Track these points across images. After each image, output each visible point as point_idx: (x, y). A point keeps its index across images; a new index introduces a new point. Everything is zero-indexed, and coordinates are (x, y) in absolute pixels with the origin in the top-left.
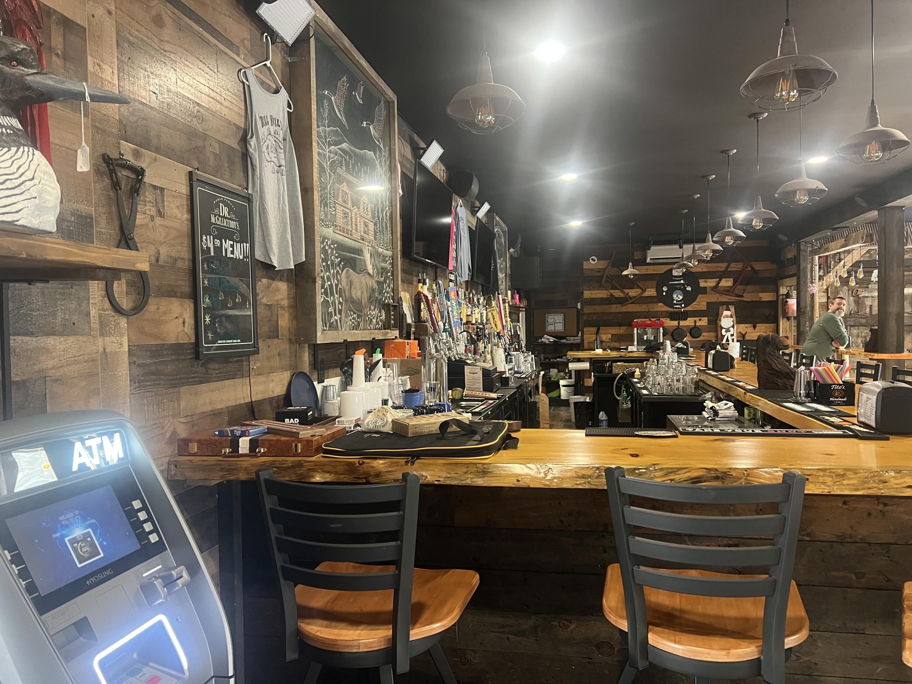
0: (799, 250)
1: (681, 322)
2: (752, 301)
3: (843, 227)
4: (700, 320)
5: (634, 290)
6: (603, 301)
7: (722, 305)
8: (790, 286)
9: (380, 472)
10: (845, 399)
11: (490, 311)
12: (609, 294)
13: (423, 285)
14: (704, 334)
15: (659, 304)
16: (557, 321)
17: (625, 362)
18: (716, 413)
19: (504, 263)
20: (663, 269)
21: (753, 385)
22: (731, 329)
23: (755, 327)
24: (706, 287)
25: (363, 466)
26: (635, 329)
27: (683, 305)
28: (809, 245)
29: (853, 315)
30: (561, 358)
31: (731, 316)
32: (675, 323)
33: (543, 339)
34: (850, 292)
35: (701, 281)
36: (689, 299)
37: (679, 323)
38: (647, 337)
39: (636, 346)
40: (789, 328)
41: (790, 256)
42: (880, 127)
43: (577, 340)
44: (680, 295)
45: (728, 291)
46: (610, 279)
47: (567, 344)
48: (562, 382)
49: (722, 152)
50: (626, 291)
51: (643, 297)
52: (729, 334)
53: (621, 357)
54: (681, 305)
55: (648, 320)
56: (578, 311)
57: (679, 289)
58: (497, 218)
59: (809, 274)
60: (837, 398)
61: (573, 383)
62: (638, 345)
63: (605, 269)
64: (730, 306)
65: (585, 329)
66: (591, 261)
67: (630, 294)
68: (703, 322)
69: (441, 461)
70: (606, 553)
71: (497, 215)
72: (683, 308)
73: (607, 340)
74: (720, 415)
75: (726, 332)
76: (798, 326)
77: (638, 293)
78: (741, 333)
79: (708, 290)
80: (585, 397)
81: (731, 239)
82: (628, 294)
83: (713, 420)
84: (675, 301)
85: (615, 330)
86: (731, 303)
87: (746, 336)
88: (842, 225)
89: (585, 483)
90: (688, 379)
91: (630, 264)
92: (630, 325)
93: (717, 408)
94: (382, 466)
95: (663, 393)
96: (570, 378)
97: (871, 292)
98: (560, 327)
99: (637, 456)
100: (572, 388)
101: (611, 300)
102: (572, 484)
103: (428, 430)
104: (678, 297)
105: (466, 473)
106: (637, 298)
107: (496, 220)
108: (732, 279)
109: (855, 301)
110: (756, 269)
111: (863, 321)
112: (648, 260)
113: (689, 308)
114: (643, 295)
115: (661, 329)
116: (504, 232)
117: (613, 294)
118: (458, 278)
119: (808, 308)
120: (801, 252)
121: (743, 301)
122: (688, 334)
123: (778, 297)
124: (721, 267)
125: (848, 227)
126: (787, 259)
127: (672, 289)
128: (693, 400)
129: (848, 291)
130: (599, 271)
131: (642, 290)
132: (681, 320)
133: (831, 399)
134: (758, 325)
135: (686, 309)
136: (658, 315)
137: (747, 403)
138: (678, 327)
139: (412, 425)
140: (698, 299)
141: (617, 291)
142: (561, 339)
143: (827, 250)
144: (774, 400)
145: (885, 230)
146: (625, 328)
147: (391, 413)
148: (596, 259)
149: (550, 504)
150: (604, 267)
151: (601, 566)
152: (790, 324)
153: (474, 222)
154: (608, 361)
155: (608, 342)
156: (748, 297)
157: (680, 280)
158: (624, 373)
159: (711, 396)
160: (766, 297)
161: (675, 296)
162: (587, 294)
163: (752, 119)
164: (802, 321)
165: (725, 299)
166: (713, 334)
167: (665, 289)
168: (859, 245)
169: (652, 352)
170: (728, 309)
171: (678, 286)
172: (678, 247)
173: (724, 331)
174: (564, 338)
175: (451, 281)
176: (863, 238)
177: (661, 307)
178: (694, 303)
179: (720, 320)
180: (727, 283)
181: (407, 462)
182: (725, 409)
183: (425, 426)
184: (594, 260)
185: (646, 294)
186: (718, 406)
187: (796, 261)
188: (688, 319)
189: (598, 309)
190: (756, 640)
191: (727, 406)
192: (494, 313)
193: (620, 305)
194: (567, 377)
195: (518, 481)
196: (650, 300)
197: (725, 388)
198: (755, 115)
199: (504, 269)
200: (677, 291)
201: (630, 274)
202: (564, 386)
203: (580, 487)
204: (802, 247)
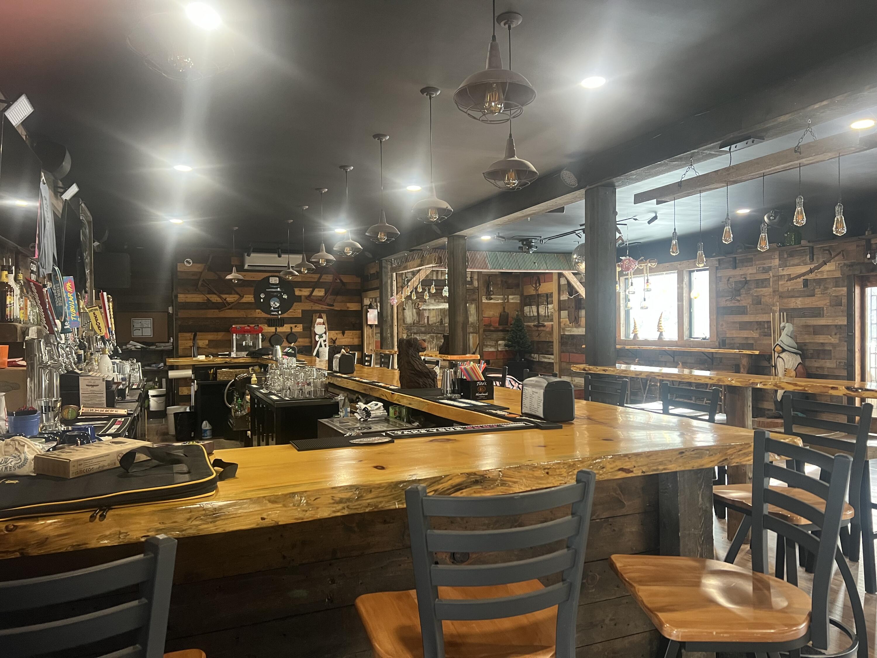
0: (381, 267)
1: (278, 328)
2: (341, 310)
3: (418, 250)
4: (296, 326)
5: (231, 296)
6: (199, 306)
7: (316, 313)
8: (372, 298)
9: (47, 538)
10: (487, 394)
11: (91, 311)
12: (206, 298)
13: (9, 273)
14: (299, 340)
15: (257, 310)
16: (145, 326)
17: (230, 369)
18: (367, 413)
19: (89, 258)
20: (260, 276)
21: (396, 384)
22: (324, 335)
23: (343, 334)
24: (301, 296)
25: (14, 533)
26: (234, 335)
27: (280, 312)
28: (389, 263)
29: (416, 324)
30: (150, 366)
31: (324, 324)
32: (273, 329)
33: (128, 346)
34: (413, 305)
35: (296, 290)
36: (285, 306)
37: (276, 329)
38: (246, 343)
39: (235, 352)
40: (372, 334)
41: (372, 271)
42: (516, 158)
43: (168, 346)
44: (277, 302)
45: (320, 300)
46: (206, 283)
47: (158, 351)
48: (151, 393)
49: (341, 167)
50: (224, 296)
51: (240, 303)
52: (322, 340)
53: (226, 363)
54: (278, 312)
55: (246, 325)
56: (170, 316)
57: (276, 296)
58: (83, 205)
59: (389, 288)
60: (481, 393)
61: (165, 393)
62: (237, 351)
63: (201, 273)
64: (322, 314)
65: (180, 335)
66: (185, 263)
67: (228, 299)
68: (299, 328)
69: (148, 508)
70: (334, 583)
71: (82, 200)
72: (280, 314)
73: (204, 346)
74: (372, 416)
75: (320, 338)
76: (381, 333)
77: (236, 299)
78: (332, 339)
79: (303, 297)
80: (186, 407)
81: (350, 250)
82: (225, 300)
83: (365, 421)
84: (272, 308)
85: (212, 336)
86: (324, 312)
87: (336, 341)
88: (418, 247)
89: (344, 508)
90: (319, 381)
91: (234, 268)
92: (229, 331)
93: (369, 409)
94: (50, 528)
95: (293, 398)
96: (160, 387)
97: (428, 305)
98: (148, 332)
99: (383, 468)
100: (163, 398)
101: (208, 305)
102: (329, 512)
103: (97, 466)
104: (275, 304)
105: (189, 519)
106: (235, 303)
107: (82, 207)
108: (324, 290)
109: (417, 313)
110: (345, 281)
111: (423, 329)
112: (246, 267)
113: (285, 315)
114: (241, 301)
115: (260, 334)
116: (89, 222)
117: (210, 299)
118: (41, 270)
119: (389, 318)
120: (383, 269)
121: (333, 310)
122: (285, 340)
123: (362, 308)
124: (314, 278)
125: (422, 250)
126: (371, 274)
127: (269, 297)
128: (328, 402)
129: (412, 304)
130: (194, 274)
131: (241, 296)
132: (278, 326)
133: (477, 394)
134: (346, 332)
135: (282, 316)
136: (256, 321)
137: (395, 402)
138: (275, 334)
139: (74, 461)
140: (293, 307)
141: (215, 296)
142: (149, 346)
143: (405, 268)
144: (431, 398)
145: (453, 254)
146: (223, 333)
147: (29, 447)
148: (191, 261)
149: (270, 538)
150: (200, 270)
151: (328, 599)
152: (373, 331)
153: (60, 207)
154: (213, 368)
155: (205, 348)
156: (337, 307)
157: (277, 288)
158: (235, 380)
159: (343, 398)
160: (353, 307)
161: (272, 303)
162: (182, 298)
163: (376, 139)
164: (384, 328)
165: (318, 307)
166: (307, 340)
167: (262, 296)
168: (431, 265)
169: (258, 358)
170: (321, 317)
171: (275, 294)
172: (277, 255)
173: (317, 337)
174: (153, 344)
175: (32, 272)
176: (435, 260)
177: (259, 314)
178: (290, 310)
179: (314, 327)
180: (319, 293)
181: (92, 518)
182: (377, 409)
183: (94, 461)
184: (188, 262)
185: (244, 300)
186: (370, 407)
187: (378, 276)
188: (285, 325)
189: (194, 313)
190: (548, 649)
191: (377, 407)
192: (96, 313)
193: (217, 310)
194: (156, 387)
195: (263, 519)
196: (248, 306)
197: (365, 390)
198: (379, 136)
199: (89, 265)
200: (273, 298)
201: (234, 279)
202: (153, 396)
203: (339, 514)
204: (384, 265)
